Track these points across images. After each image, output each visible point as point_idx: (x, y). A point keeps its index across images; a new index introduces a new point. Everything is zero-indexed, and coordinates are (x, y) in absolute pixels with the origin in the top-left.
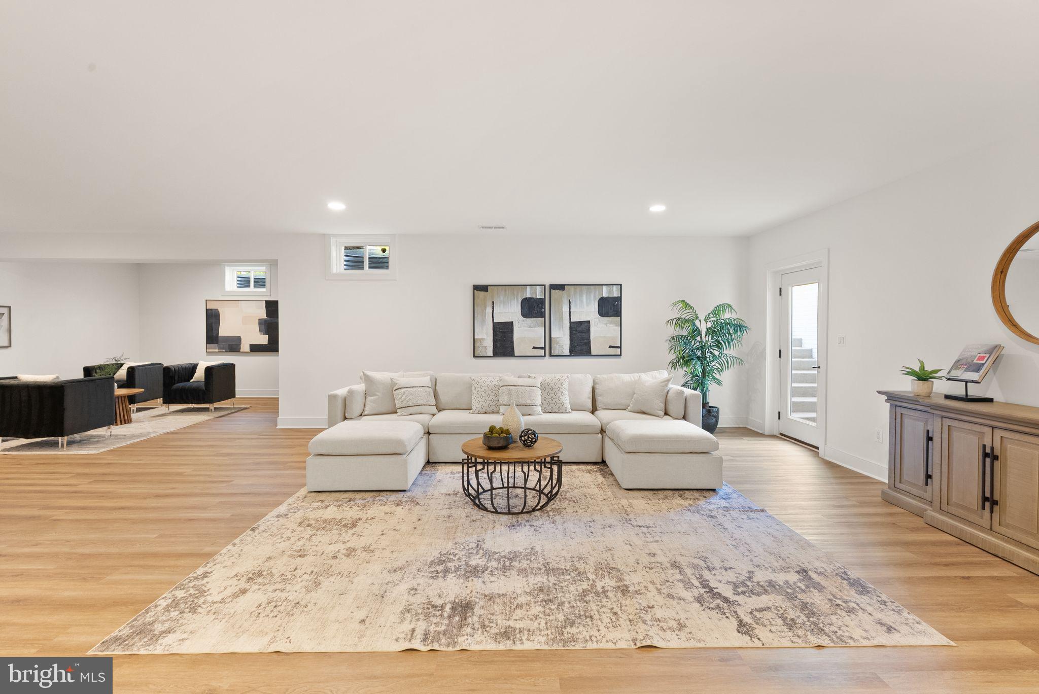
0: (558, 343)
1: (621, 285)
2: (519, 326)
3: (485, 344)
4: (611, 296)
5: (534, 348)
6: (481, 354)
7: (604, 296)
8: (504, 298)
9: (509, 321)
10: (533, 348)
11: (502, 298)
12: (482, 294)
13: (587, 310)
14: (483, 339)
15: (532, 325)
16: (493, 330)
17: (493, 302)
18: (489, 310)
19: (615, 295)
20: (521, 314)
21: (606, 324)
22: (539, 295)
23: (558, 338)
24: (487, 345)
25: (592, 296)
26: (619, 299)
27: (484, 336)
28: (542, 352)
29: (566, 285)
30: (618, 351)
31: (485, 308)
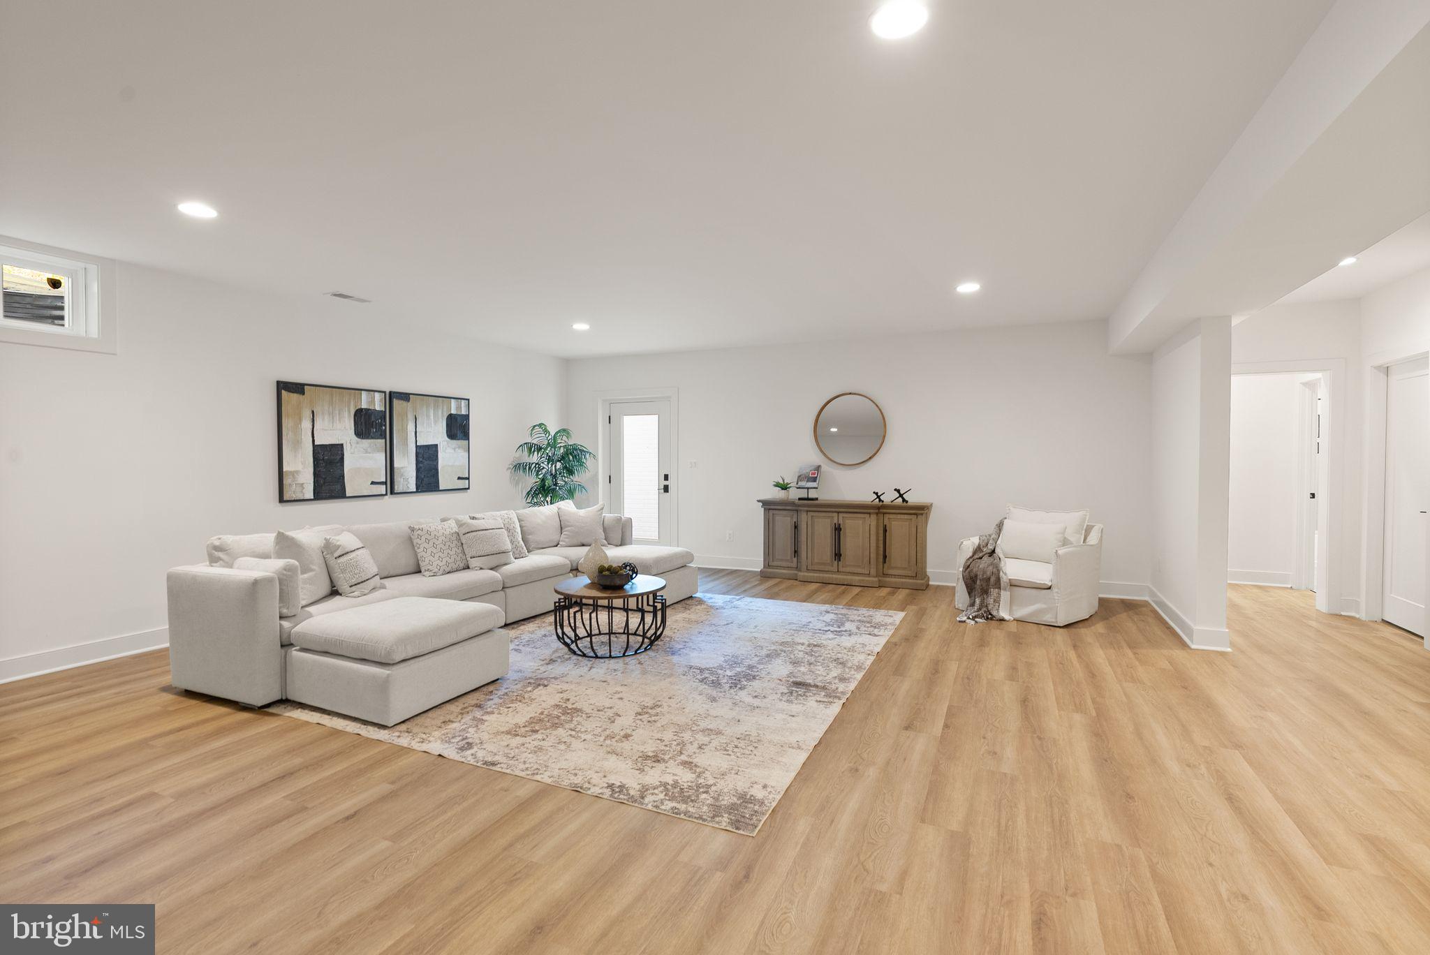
0: (402, 475)
1: (468, 400)
2: (352, 451)
3: (301, 480)
4: (459, 413)
5: (373, 483)
6: (294, 497)
7: (452, 412)
8: (329, 408)
9: (337, 443)
10: (371, 484)
11: (326, 408)
12: (295, 397)
13: (433, 432)
14: (297, 472)
15: (369, 450)
16: (314, 458)
17: (313, 412)
18: (306, 425)
19: (464, 412)
20: (353, 433)
21: (454, 449)
22: (378, 406)
23: (402, 468)
24: (305, 482)
25: (440, 412)
26: (467, 417)
27: (300, 467)
28: (382, 489)
29: (411, 394)
30: (464, 484)
31: (300, 420)
